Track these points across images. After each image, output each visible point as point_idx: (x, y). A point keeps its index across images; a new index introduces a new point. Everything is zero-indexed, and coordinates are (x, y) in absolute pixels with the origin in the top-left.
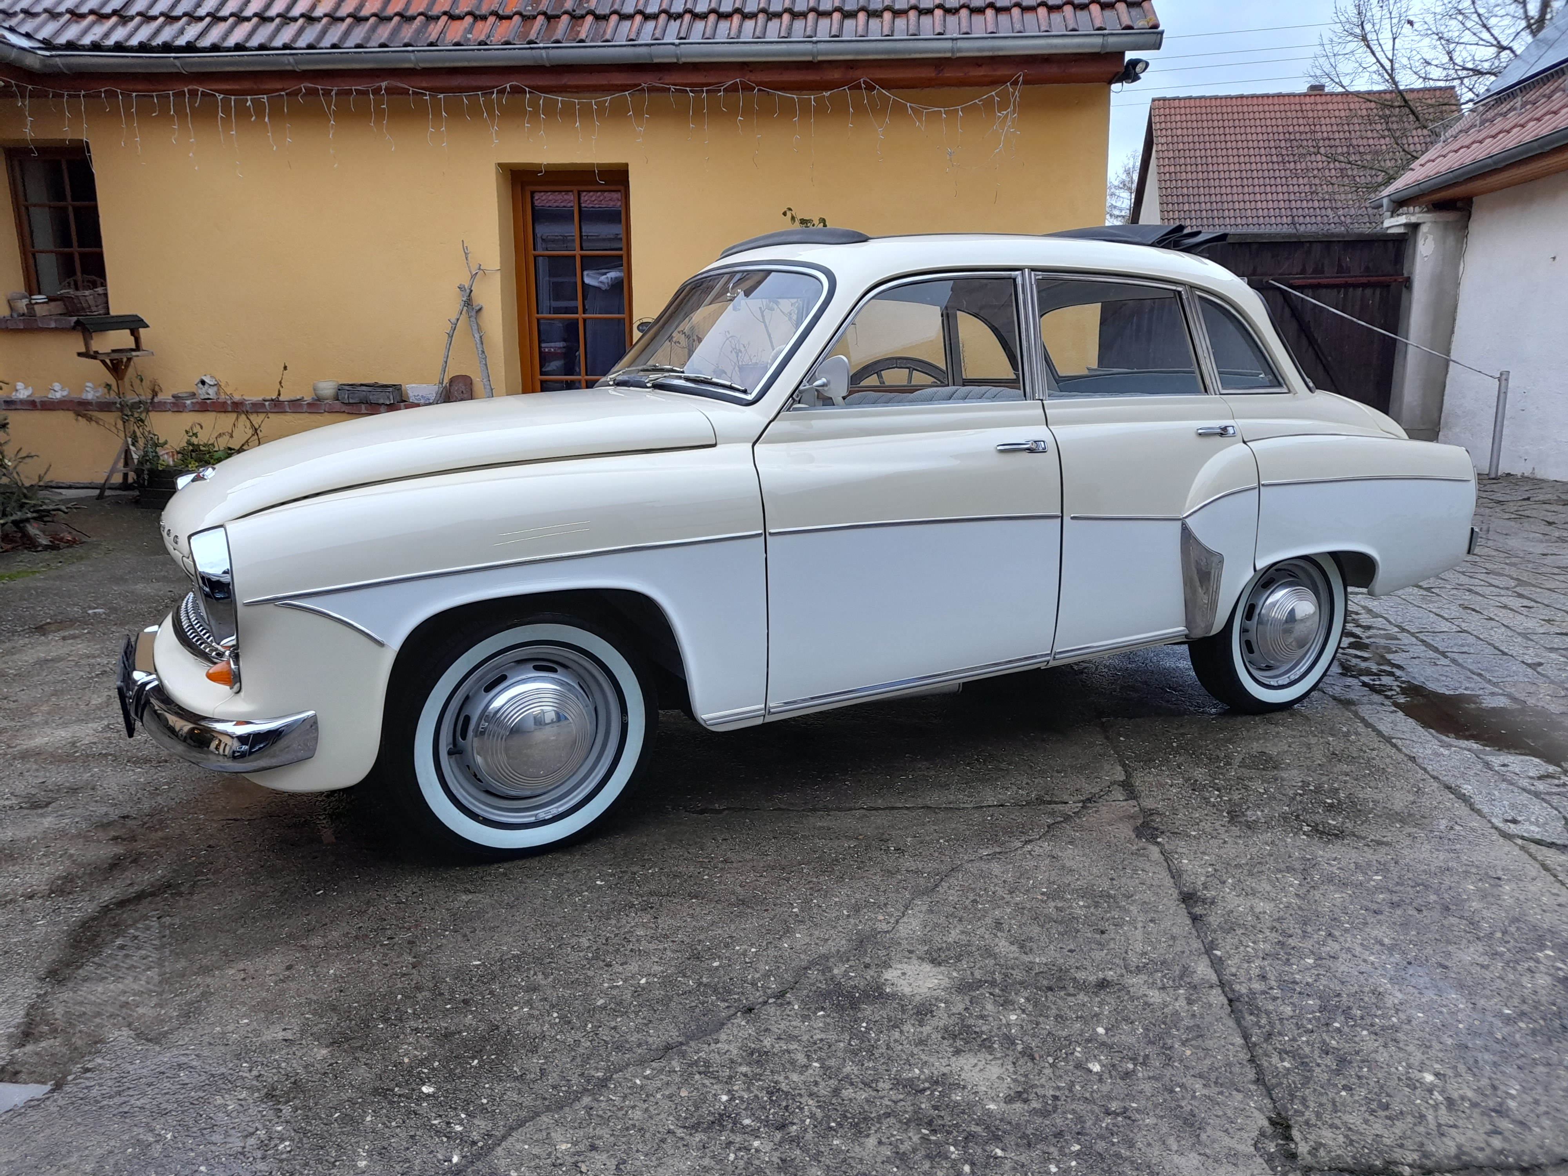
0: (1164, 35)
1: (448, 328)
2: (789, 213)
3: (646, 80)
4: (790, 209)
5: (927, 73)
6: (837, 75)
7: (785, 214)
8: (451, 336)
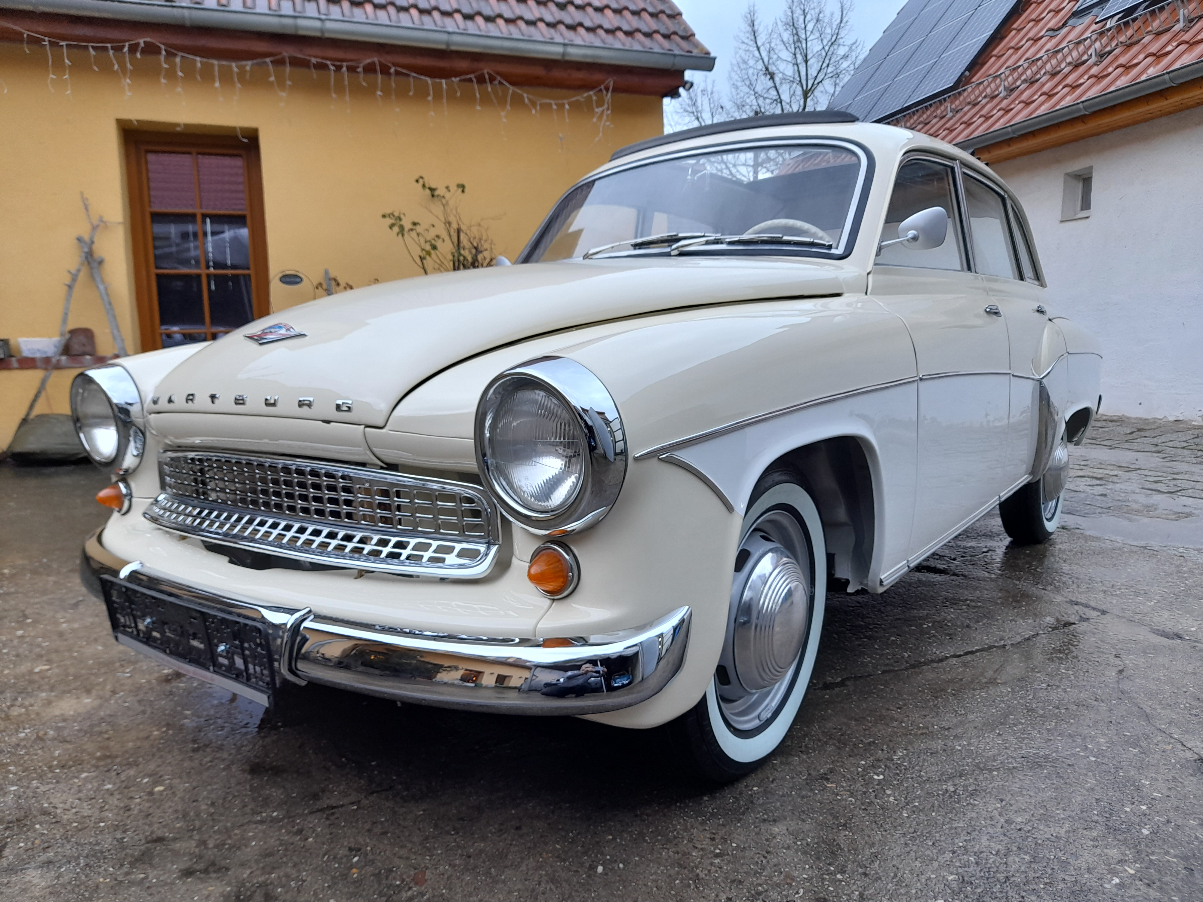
0: (717, 61)
1: (68, 280)
2: (421, 181)
3: (287, 51)
4: (422, 178)
5: (539, 71)
6: (463, 64)
7: (417, 181)
8: (70, 287)
